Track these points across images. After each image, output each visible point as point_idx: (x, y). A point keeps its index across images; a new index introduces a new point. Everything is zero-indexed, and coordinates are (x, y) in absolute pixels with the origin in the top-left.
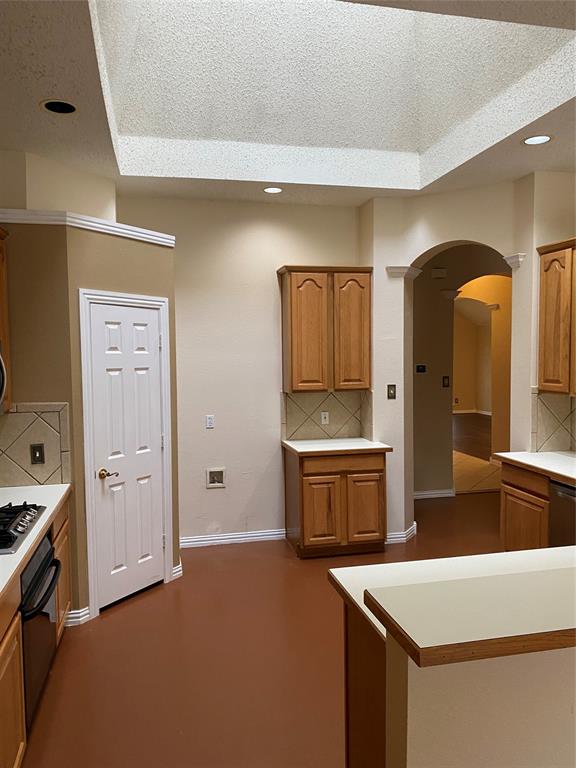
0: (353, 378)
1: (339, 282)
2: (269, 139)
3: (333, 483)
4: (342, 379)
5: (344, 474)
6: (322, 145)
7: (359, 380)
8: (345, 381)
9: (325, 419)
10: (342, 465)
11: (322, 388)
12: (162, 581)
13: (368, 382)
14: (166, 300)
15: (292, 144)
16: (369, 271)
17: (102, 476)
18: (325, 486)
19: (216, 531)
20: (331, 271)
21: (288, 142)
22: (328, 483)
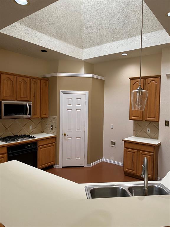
0: (151, 117)
1: (148, 82)
2: (118, 39)
3: (135, 152)
4: (148, 117)
5: (138, 150)
6: (135, 36)
7: (154, 118)
8: (149, 117)
9: (149, 131)
10: (138, 147)
11: (140, 119)
12: (83, 166)
13: (158, 119)
14: (88, 92)
15: (125, 39)
16: (160, 76)
17: (65, 135)
18: (132, 153)
19: (113, 160)
20: (145, 78)
21: (124, 38)
22: (133, 152)
